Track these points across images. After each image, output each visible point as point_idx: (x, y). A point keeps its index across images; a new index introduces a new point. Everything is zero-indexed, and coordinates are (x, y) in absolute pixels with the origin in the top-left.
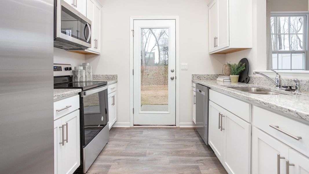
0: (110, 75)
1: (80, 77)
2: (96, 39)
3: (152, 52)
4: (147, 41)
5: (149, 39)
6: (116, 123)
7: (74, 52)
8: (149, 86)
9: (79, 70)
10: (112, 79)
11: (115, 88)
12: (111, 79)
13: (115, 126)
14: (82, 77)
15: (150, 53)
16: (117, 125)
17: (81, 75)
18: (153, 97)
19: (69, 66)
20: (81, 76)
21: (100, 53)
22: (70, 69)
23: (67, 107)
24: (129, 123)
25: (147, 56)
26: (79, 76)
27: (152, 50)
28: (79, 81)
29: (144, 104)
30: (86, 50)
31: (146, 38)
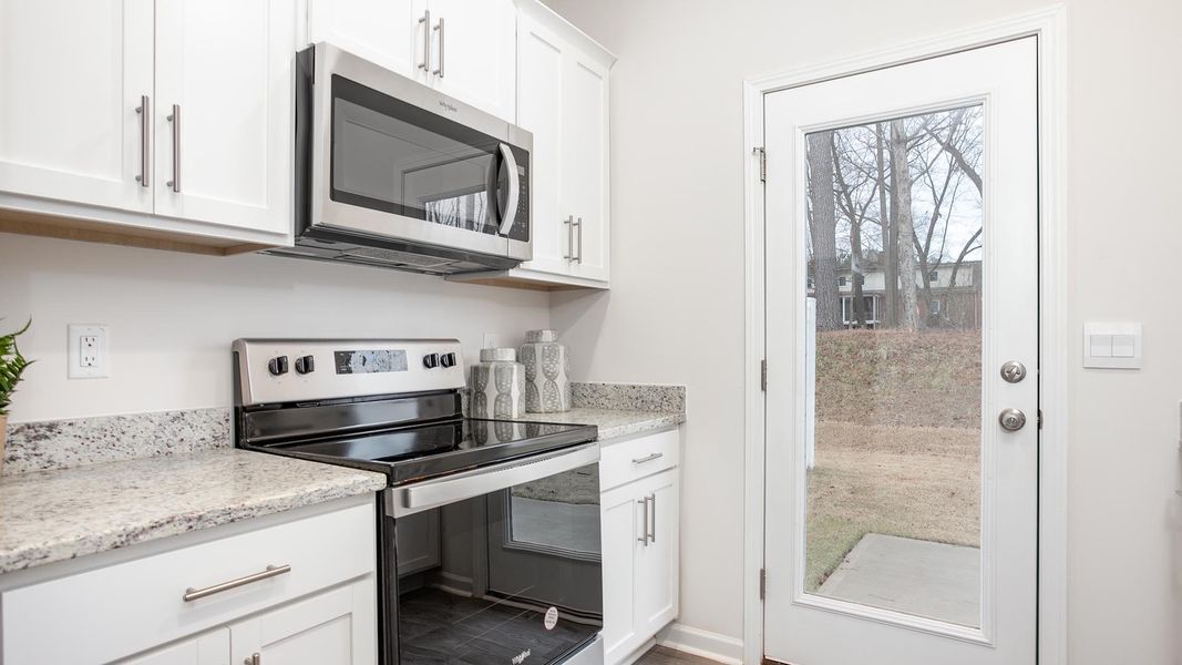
0: (649, 388)
1: (497, 400)
2: (571, 217)
3: (967, 258)
4: (938, 207)
5: (948, 199)
6: (675, 627)
7: (486, 283)
8: (931, 429)
9: (492, 366)
10: (659, 410)
11: (661, 455)
12: (652, 407)
13: (668, 643)
14: (504, 395)
15: (959, 264)
16: (679, 637)
17: (498, 385)
18: (938, 495)
19: (441, 350)
20: (501, 395)
21: (606, 282)
22: (450, 361)
23: (272, 574)
24: (739, 643)
25: (944, 279)
26: (491, 392)
27: (964, 252)
28: (491, 417)
29: (879, 532)
30: (513, 273)
31: (935, 196)
